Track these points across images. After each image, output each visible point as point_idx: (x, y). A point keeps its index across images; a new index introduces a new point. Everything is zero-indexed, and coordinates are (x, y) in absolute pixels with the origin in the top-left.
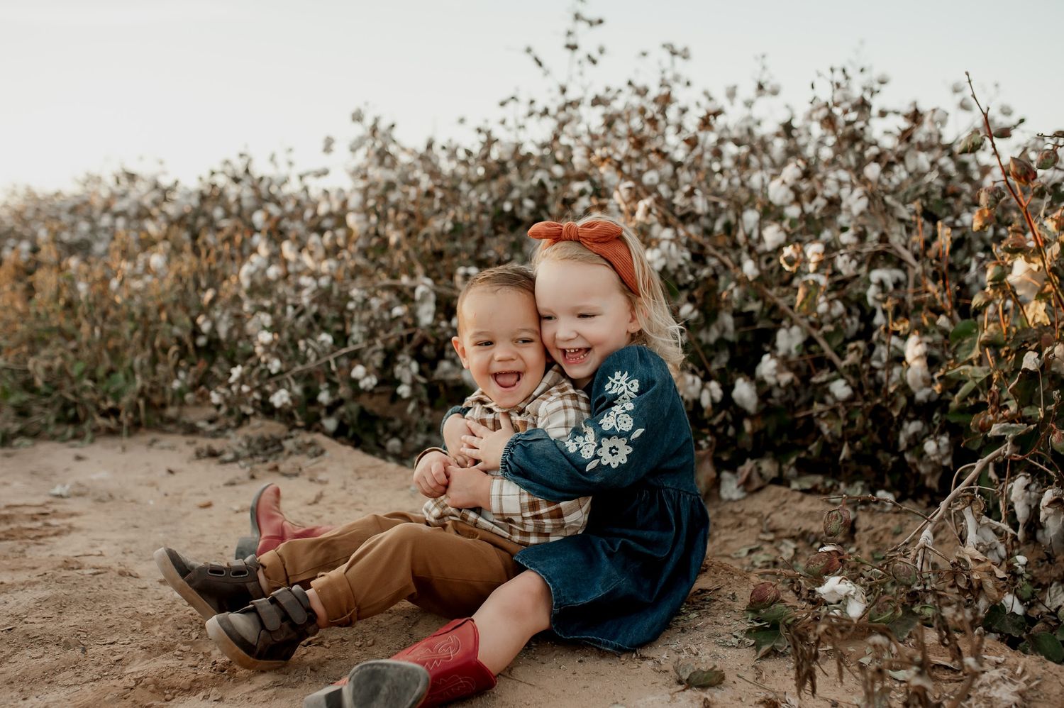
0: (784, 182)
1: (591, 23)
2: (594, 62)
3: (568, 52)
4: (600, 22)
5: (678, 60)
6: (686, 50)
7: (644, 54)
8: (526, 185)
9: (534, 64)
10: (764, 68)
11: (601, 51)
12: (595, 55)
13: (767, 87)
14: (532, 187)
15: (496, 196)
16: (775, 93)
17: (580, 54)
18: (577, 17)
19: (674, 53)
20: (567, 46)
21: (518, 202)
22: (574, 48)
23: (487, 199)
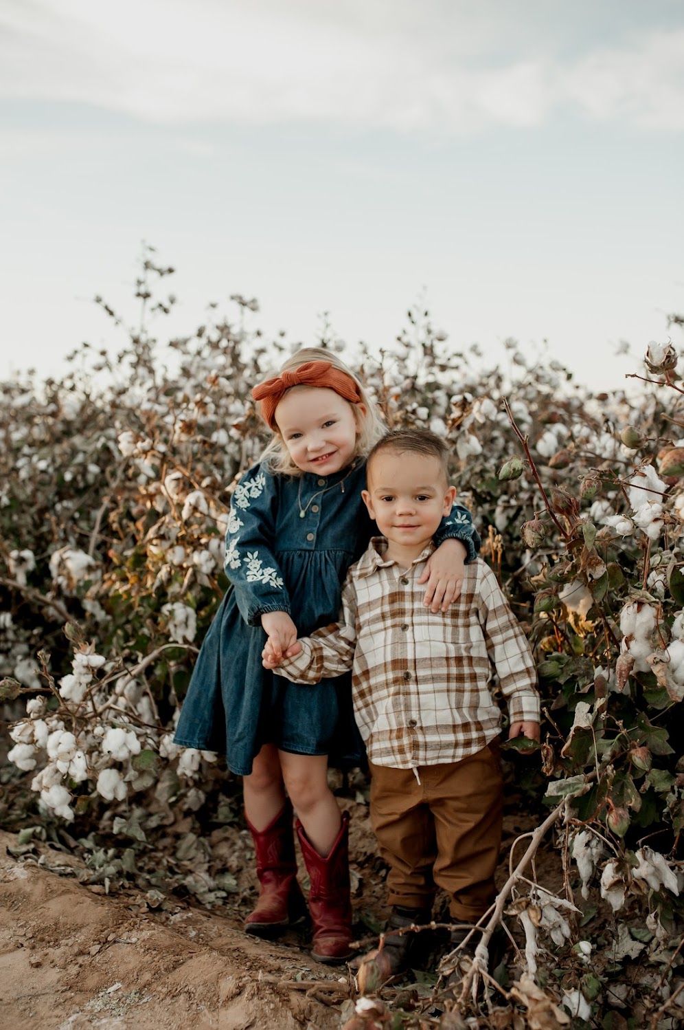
1: (161, 273)
2: (166, 311)
3: (141, 300)
4: (171, 271)
5: (247, 310)
6: (254, 301)
7: (213, 306)
8: (90, 449)
9: (106, 313)
10: (327, 326)
11: (172, 301)
12: (166, 304)
14: (96, 450)
15: (59, 461)
17: (151, 302)
18: (147, 265)
19: (244, 304)
20: (139, 295)
21: (81, 469)
22: (146, 296)
23: (48, 466)
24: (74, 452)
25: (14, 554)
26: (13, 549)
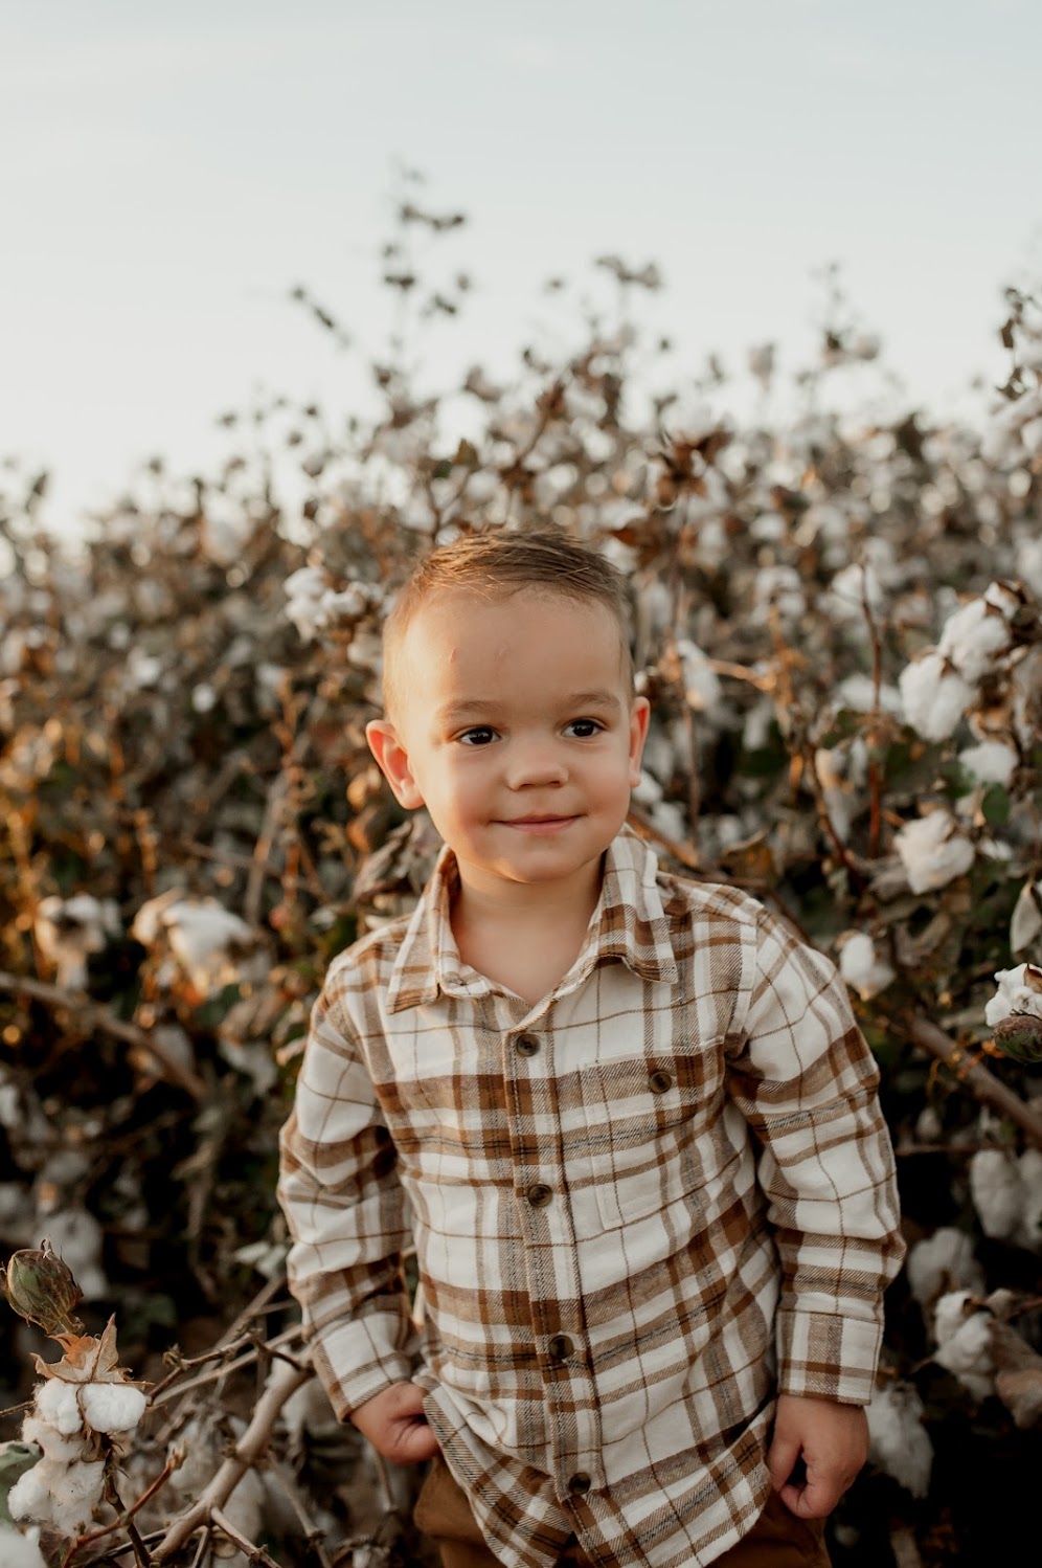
0: (949, 667)
1: (438, 224)
2: (451, 310)
3: (395, 293)
4: (458, 220)
5: (637, 293)
6: (651, 269)
7: (556, 284)
10: (838, 297)
11: (464, 285)
12: (450, 293)
13: (850, 344)
16: (869, 354)
17: (419, 297)
18: (408, 214)
19: (625, 277)
20: (390, 280)
21: (240, 681)
22: (406, 282)
23: (162, 674)
24: (229, 635)
25: (50, 907)
26: (46, 894)
